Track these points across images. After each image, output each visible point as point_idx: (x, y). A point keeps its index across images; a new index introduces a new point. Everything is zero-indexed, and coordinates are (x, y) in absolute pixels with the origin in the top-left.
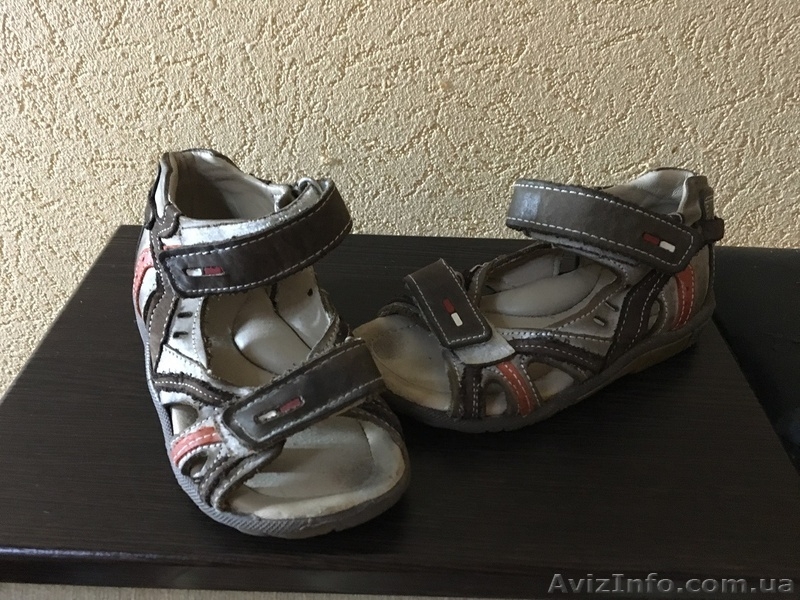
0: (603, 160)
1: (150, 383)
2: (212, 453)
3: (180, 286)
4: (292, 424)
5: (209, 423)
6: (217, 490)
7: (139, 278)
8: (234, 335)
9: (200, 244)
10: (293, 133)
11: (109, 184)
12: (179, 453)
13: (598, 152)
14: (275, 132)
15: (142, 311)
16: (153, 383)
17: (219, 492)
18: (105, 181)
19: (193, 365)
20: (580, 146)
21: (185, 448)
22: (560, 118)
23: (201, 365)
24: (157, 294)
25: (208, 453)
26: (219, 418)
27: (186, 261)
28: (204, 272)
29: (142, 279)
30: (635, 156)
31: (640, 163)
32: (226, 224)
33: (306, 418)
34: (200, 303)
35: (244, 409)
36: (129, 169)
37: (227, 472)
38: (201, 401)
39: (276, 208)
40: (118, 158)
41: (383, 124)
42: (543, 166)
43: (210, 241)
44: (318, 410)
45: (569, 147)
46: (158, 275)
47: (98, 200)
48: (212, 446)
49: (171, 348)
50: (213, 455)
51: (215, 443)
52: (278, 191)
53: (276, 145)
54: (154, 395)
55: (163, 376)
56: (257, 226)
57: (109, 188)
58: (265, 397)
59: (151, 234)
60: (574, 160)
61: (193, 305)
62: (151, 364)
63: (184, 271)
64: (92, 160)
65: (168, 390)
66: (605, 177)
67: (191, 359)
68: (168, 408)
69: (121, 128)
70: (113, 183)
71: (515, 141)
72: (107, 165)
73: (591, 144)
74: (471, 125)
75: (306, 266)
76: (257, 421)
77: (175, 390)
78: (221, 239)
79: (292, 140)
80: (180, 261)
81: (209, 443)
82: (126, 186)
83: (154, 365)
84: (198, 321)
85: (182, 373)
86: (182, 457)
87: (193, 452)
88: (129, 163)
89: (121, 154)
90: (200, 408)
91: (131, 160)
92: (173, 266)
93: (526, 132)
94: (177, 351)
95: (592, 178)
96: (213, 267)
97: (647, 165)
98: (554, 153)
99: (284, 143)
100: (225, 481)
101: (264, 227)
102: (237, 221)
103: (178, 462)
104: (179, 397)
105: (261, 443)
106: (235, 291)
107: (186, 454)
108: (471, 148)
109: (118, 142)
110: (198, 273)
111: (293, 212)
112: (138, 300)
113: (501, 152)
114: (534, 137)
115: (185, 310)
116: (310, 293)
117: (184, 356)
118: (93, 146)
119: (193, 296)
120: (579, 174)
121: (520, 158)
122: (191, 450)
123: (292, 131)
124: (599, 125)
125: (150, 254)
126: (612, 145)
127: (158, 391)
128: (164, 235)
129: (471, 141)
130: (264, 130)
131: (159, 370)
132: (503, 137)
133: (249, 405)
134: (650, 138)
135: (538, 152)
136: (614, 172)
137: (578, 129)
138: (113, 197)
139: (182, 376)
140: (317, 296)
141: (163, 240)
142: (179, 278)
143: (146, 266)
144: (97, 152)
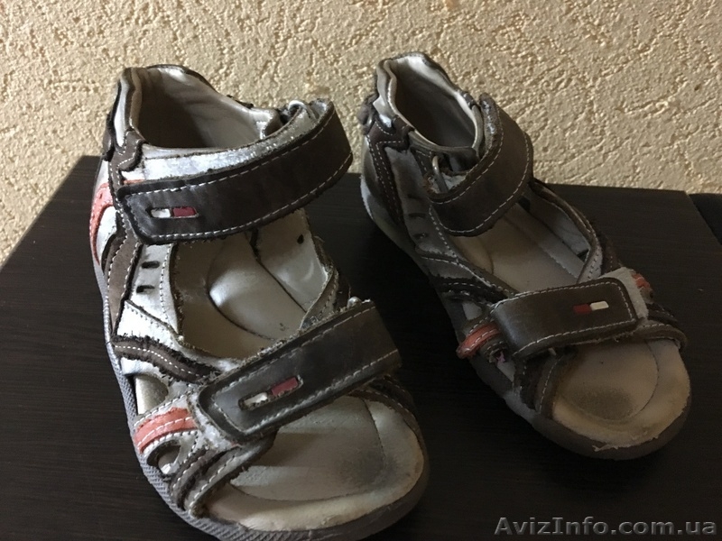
0: (619, 97)
1: (109, 347)
2: (186, 444)
3: (144, 230)
4: (287, 410)
5: (181, 404)
6: (192, 492)
7: (96, 219)
8: (208, 289)
9: (167, 178)
10: (276, 56)
11: (70, 109)
12: (145, 440)
13: (614, 87)
14: (255, 54)
15: (100, 258)
16: (113, 346)
17: (196, 495)
18: (65, 105)
19: (162, 327)
20: (595, 79)
21: (151, 434)
22: (577, 46)
23: (171, 329)
24: (117, 239)
25: (180, 442)
26: (195, 398)
27: (150, 199)
28: (172, 213)
29: (99, 220)
30: (654, 93)
31: (658, 101)
32: (200, 154)
33: (304, 403)
34: (169, 251)
35: (225, 390)
36: (92, 92)
37: (204, 471)
38: (171, 375)
39: (262, 136)
40: (79, 80)
41: (378, 48)
42: (552, 101)
43: (180, 175)
44: (320, 393)
45: (583, 81)
46: (118, 215)
47: (58, 126)
48: (185, 434)
49: (133, 305)
50: (187, 446)
51: (189, 430)
52: (263, 117)
53: (256, 69)
54: (115, 362)
55: (123, 339)
56: (239, 156)
57: (70, 114)
58: (252, 375)
59: (109, 167)
60: (586, 95)
61: (160, 253)
62: (111, 323)
63: (149, 211)
64: (50, 82)
65: (130, 357)
66: (618, 116)
67: (158, 320)
68: (131, 378)
69: (82, 46)
70: (74, 109)
71: (524, 72)
72: (67, 87)
73: (608, 78)
74: (476, 52)
75: (298, 207)
76: (242, 406)
77: (138, 358)
78: (193, 173)
79: (274, 63)
80: (143, 199)
81: (181, 430)
82: (88, 112)
83: (114, 324)
84: (167, 273)
85: (148, 338)
86: (147, 445)
87: (162, 439)
88: (91, 86)
89: (83, 75)
90: (170, 384)
91: (94, 82)
92: (134, 204)
93: (537, 62)
94: (141, 309)
95: (605, 115)
96: (184, 208)
97: (666, 104)
98: (566, 87)
99: (265, 67)
100: (201, 482)
101: (247, 158)
102: (213, 150)
103: (143, 450)
104: (145, 366)
105: (249, 435)
106: (212, 238)
107: (152, 441)
108: (474, 78)
109: (78, 61)
110: (165, 214)
111: (284, 139)
112: (95, 245)
113: (507, 83)
114: (545, 68)
115: (150, 259)
116: (301, 240)
117: (149, 315)
118: (51, 66)
119: (160, 243)
120: (591, 112)
121: (528, 91)
122: (159, 437)
123: (275, 53)
124: (618, 56)
125: (108, 190)
126: (630, 79)
127: (119, 357)
128: (124, 168)
129: (475, 70)
130: (242, 51)
131: (120, 332)
132: (511, 67)
133: (232, 385)
134: (673, 73)
135: (548, 85)
136: (629, 110)
137: (595, 60)
138: (74, 124)
139: (148, 341)
140: (309, 245)
141: (124, 174)
142: (143, 221)
143: (103, 204)
144: (55, 72)
